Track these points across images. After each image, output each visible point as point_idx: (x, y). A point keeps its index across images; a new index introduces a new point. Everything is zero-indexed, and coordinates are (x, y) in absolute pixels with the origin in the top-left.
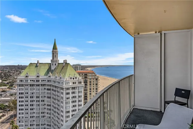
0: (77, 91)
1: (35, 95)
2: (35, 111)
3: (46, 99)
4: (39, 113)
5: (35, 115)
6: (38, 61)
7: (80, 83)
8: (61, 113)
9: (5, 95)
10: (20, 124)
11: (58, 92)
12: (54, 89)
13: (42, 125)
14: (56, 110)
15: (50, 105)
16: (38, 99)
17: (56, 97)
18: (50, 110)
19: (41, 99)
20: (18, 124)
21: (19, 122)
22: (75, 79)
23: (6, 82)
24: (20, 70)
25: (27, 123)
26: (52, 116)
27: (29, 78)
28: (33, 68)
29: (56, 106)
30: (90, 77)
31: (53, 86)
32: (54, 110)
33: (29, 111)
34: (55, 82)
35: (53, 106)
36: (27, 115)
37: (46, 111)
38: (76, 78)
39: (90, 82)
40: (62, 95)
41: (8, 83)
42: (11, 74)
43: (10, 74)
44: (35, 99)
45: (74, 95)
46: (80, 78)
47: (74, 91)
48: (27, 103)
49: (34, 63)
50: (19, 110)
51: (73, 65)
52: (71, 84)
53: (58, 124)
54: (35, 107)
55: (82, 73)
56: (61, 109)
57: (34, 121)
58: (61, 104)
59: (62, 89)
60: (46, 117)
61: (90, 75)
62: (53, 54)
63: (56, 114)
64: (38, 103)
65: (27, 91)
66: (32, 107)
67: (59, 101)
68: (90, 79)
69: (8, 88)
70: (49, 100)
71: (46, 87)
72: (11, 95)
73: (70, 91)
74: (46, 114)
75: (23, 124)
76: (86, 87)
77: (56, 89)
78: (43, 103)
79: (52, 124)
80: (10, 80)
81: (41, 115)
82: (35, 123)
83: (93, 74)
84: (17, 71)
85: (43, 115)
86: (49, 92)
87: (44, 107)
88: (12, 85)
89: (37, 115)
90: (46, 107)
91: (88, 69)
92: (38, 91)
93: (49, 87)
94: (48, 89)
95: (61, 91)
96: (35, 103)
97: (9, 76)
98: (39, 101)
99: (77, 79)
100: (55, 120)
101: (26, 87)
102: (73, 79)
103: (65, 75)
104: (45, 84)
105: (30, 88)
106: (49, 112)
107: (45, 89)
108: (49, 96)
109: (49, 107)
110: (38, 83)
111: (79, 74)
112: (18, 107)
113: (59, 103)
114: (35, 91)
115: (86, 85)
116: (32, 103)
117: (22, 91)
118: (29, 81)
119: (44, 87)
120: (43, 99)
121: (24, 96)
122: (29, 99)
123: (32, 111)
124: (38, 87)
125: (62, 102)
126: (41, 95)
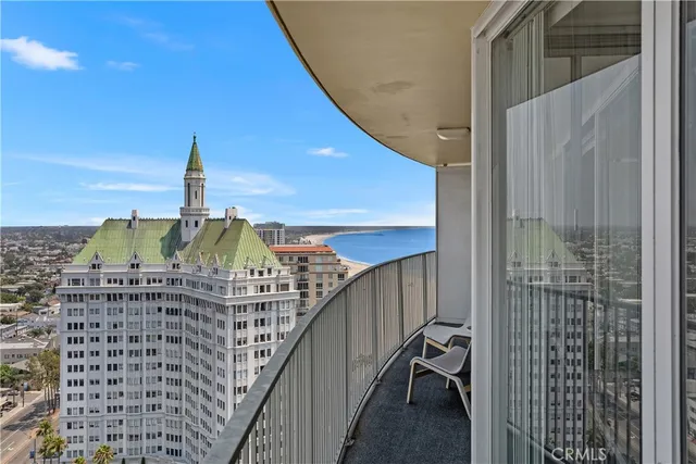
0: (273, 315)
1: (124, 333)
2: (124, 387)
3: (163, 345)
4: (137, 396)
5: (124, 402)
6: (134, 212)
7: (286, 287)
8: (219, 395)
9: (11, 333)
10: (72, 433)
11: (206, 320)
12: (193, 308)
13: (148, 435)
14: (200, 384)
15: (177, 368)
16: (135, 346)
17: (200, 339)
18: (178, 383)
19: (145, 345)
20: (65, 434)
21: (69, 427)
22: (266, 276)
23: (14, 288)
24: (62, 245)
25: (94, 431)
26: (185, 405)
27: (102, 270)
28: (118, 234)
29: (201, 370)
30: (319, 269)
31: (189, 299)
32: (194, 383)
33: (104, 389)
34: (194, 285)
35: (188, 369)
36: (96, 403)
37: (164, 387)
38: (270, 271)
39: (319, 285)
40: (219, 332)
41: (20, 292)
42: (31, 259)
43: (27, 260)
44: (124, 345)
45: (261, 330)
46: (286, 273)
47: (261, 315)
48: (95, 361)
49: (120, 220)
50: (69, 383)
51: (257, 226)
52: (251, 292)
53: (206, 433)
54: (123, 373)
55: (291, 254)
56: (219, 379)
57: (121, 422)
58: (219, 364)
59: (222, 309)
60: (164, 409)
61: (318, 260)
62: (188, 186)
63: (200, 399)
64: (134, 360)
65: (94, 319)
66: (113, 375)
67: (209, 351)
68: (320, 275)
69: (22, 308)
70: (174, 347)
71: (165, 305)
72: (36, 334)
73: (250, 317)
74: (163, 400)
75: (83, 433)
76: (303, 304)
77: (200, 311)
78: (154, 359)
79: (185, 434)
80: (27, 279)
81: (146, 401)
82: (124, 429)
83: (330, 259)
84: (51, 248)
85: (152, 401)
86: (175, 319)
87: (156, 373)
88: (35, 299)
89: (133, 403)
90: (164, 372)
91: (308, 238)
92: (137, 318)
93: (175, 305)
94: (170, 312)
95: (219, 316)
96: (123, 360)
97: (23, 267)
98: (137, 353)
99: (274, 275)
100: (194, 419)
101: (94, 304)
102: (261, 273)
103: (230, 260)
104: (159, 295)
105: (106, 305)
106: (174, 389)
107: (160, 310)
108: (175, 333)
109: (175, 375)
110: (134, 290)
111: (280, 255)
112: (65, 376)
113: (209, 359)
114: (123, 317)
115: (303, 295)
116: (113, 361)
117: (79, 320)
118: (104, 284)
119: (154, 305)
120: (151, 346)
121: (84, 335)
122: (104, 346)
123: (114, 388)
124: (134, 305)
125: (221, 357)
126: (145, 334)
